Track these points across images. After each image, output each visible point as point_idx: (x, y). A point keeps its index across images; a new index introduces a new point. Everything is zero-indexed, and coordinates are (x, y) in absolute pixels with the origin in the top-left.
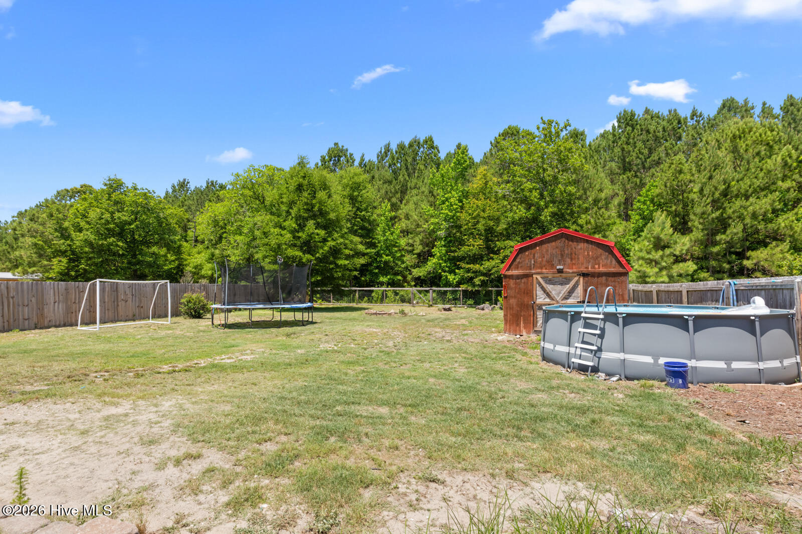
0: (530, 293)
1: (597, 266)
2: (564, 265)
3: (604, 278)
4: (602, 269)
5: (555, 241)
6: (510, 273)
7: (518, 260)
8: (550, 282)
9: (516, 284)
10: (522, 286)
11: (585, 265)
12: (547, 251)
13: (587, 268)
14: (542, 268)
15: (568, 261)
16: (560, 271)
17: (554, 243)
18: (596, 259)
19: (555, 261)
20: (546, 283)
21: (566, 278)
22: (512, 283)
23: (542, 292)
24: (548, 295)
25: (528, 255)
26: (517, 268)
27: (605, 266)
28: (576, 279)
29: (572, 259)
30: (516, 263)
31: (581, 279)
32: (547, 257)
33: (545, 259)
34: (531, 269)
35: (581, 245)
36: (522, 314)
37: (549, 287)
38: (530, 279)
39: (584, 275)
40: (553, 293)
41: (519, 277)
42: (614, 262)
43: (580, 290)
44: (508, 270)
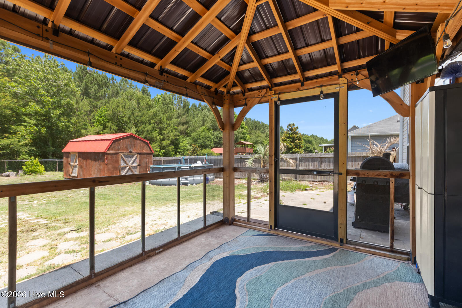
0: (117, 162)
1: (143, 150)
2: (132, 149)
3: (146, 155)
4: (145, 152)
5: (129, 138)
6: (109, 152)
7: (113, 146)
8: (126, 156)
9: (111, 157)
10: (114, 158)
11: (139, 150)
12: (125, 143)
13: (140, 151)
14: (123, 150)
15: (133, 147)
16: (131, 152)
17: (128, 139)
18: (143, 148)
19: (129, 148)
20: (125, 157)
21: (132, 155)
22: (109, 157)
23: (123, 161)
24: (126, 163)
25: (117, 144)
26: (112, 149)
27: (146, 150)
28: (136, 155)
29: (135, 147)
30: (111, 147)
31: (138, 155)
32: (125, 145)
33: (124, 146)
34: (118, 151)
35: (138, 141)
36: (114, 172)
37: (125, 159)
38: (118, 155)
39: (139, 154)
40: (127, 162)
41: (113, 154)
42: (149, 149)
43: (138, 160)
44: (108, 150)
